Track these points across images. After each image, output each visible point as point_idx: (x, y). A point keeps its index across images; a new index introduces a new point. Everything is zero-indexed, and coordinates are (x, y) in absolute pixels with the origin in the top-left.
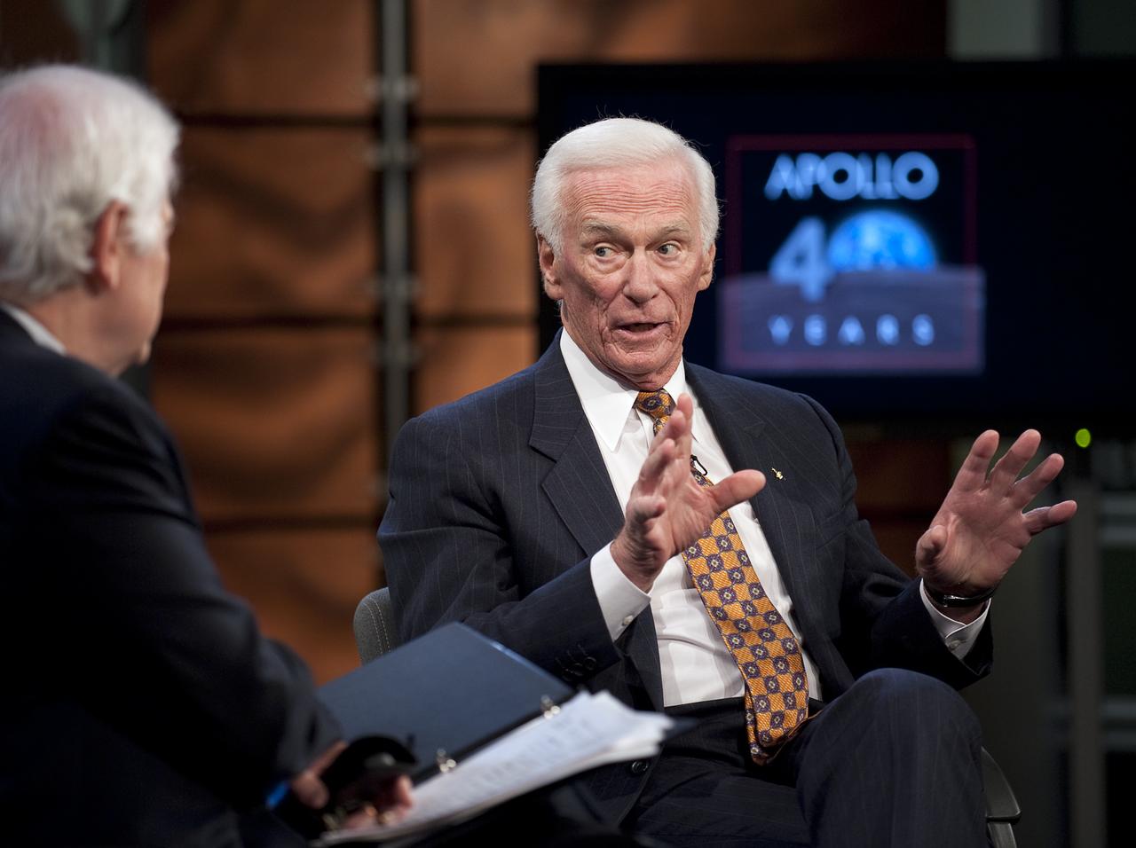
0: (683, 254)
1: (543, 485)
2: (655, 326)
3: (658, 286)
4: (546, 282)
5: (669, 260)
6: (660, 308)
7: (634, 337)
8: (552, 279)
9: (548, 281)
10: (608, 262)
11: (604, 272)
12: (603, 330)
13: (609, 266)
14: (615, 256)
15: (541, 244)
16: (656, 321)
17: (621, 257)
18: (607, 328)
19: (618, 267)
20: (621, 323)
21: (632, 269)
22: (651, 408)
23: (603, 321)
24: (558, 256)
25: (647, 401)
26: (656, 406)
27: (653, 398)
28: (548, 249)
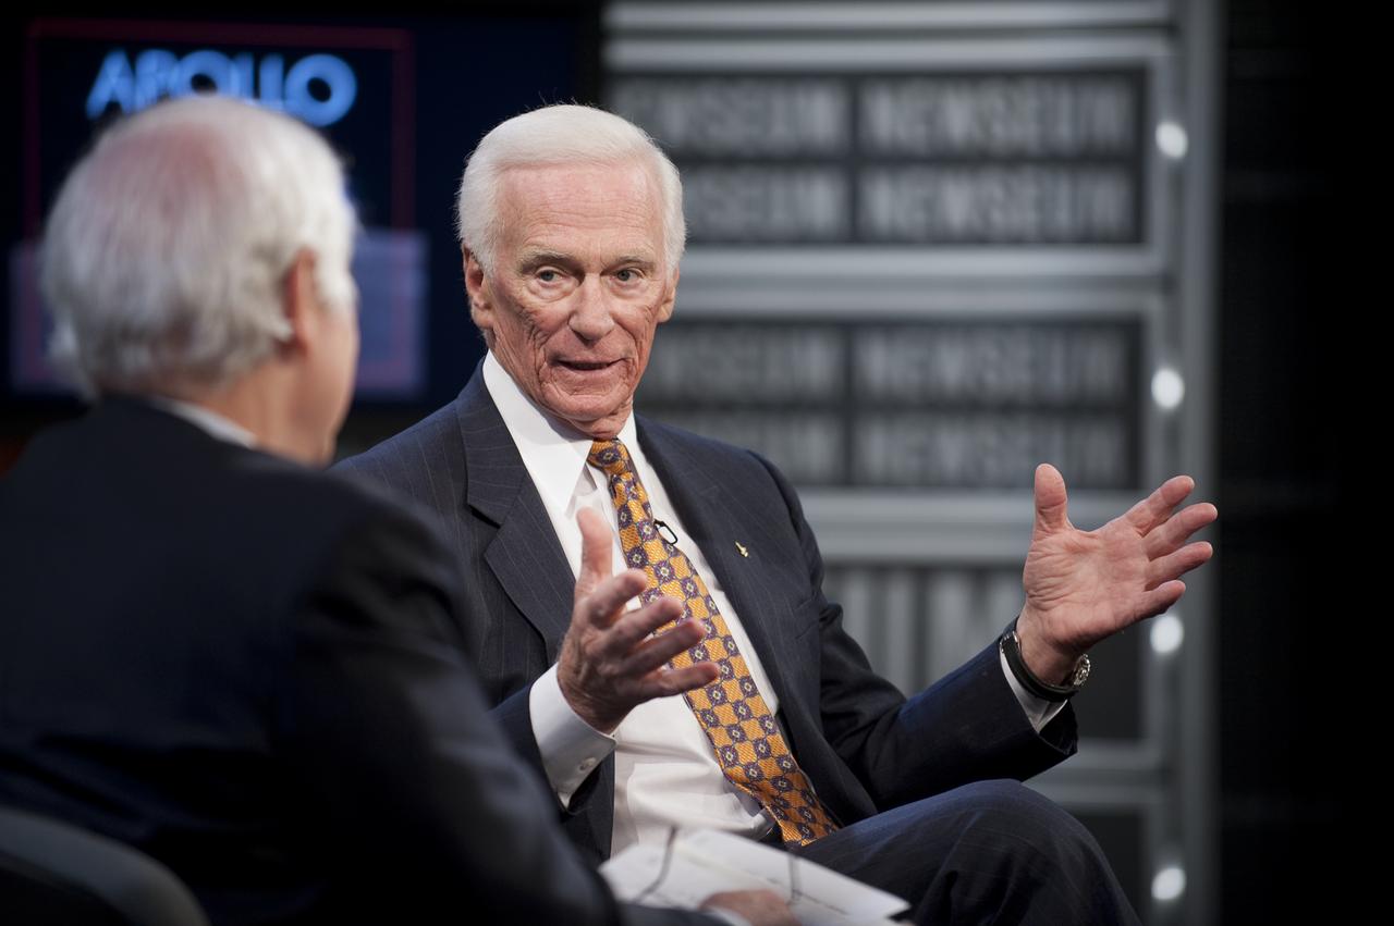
0: (644, 282)
1: (485, 555)
2: (609, 365)
3: (614, 319)
4: (473, 306)
5: (628, 287)
6: (616, 345)
7: (579, 376)
8: (482, 303)
9: (477, 305)
10: (554, 287)
11: (547, 300)
12: (540, 367)
13: (554, 293)
14: (563, 281)
15: (467, 260)
16: (610, 360)
17: (568, 284)
18: (546, 364)
19: (566, 294)
20: (565, 359)
21: (583, 297)
22: (607, 462)
23: (541, 355)
24: (489, 276)
25: (602, 453)
26: (614, 460)
27: (610, 450)
28: (476, 267)
